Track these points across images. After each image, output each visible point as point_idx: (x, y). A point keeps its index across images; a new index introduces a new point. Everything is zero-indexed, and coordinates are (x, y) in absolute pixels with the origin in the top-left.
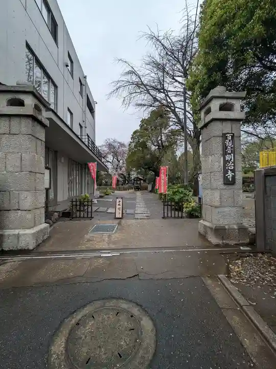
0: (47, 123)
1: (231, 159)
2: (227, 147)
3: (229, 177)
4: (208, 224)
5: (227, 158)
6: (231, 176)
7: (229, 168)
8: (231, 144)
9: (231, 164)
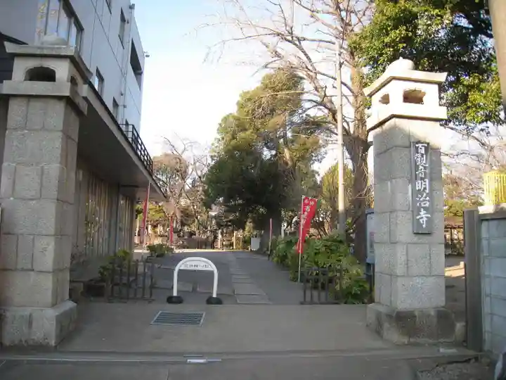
1: (425, 188)
2: (418, 166)
3: (421, 220)
4: (382, 309)
5: (419, 185)
6: (425, 219)
7: (423, 205)
8: (424, 162)
9: (425, 197)
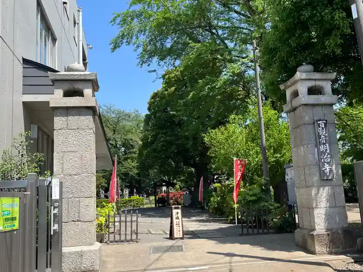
1: (326, 150)
2: (321, 136)
3: (326, 171)
5: (322, 148)
7: (326, 161)
8: (325, 133)
9: (327, 156)
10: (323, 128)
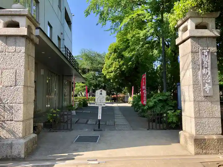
0: (37, 41)
1: (208, 73)
2: (204, 62)
3: (206, 89)
5: (204, 72)
6: (208, 89)
7: (207, 82)
8: (207, 59)
9: (208, 77)
10: (206, 56)
